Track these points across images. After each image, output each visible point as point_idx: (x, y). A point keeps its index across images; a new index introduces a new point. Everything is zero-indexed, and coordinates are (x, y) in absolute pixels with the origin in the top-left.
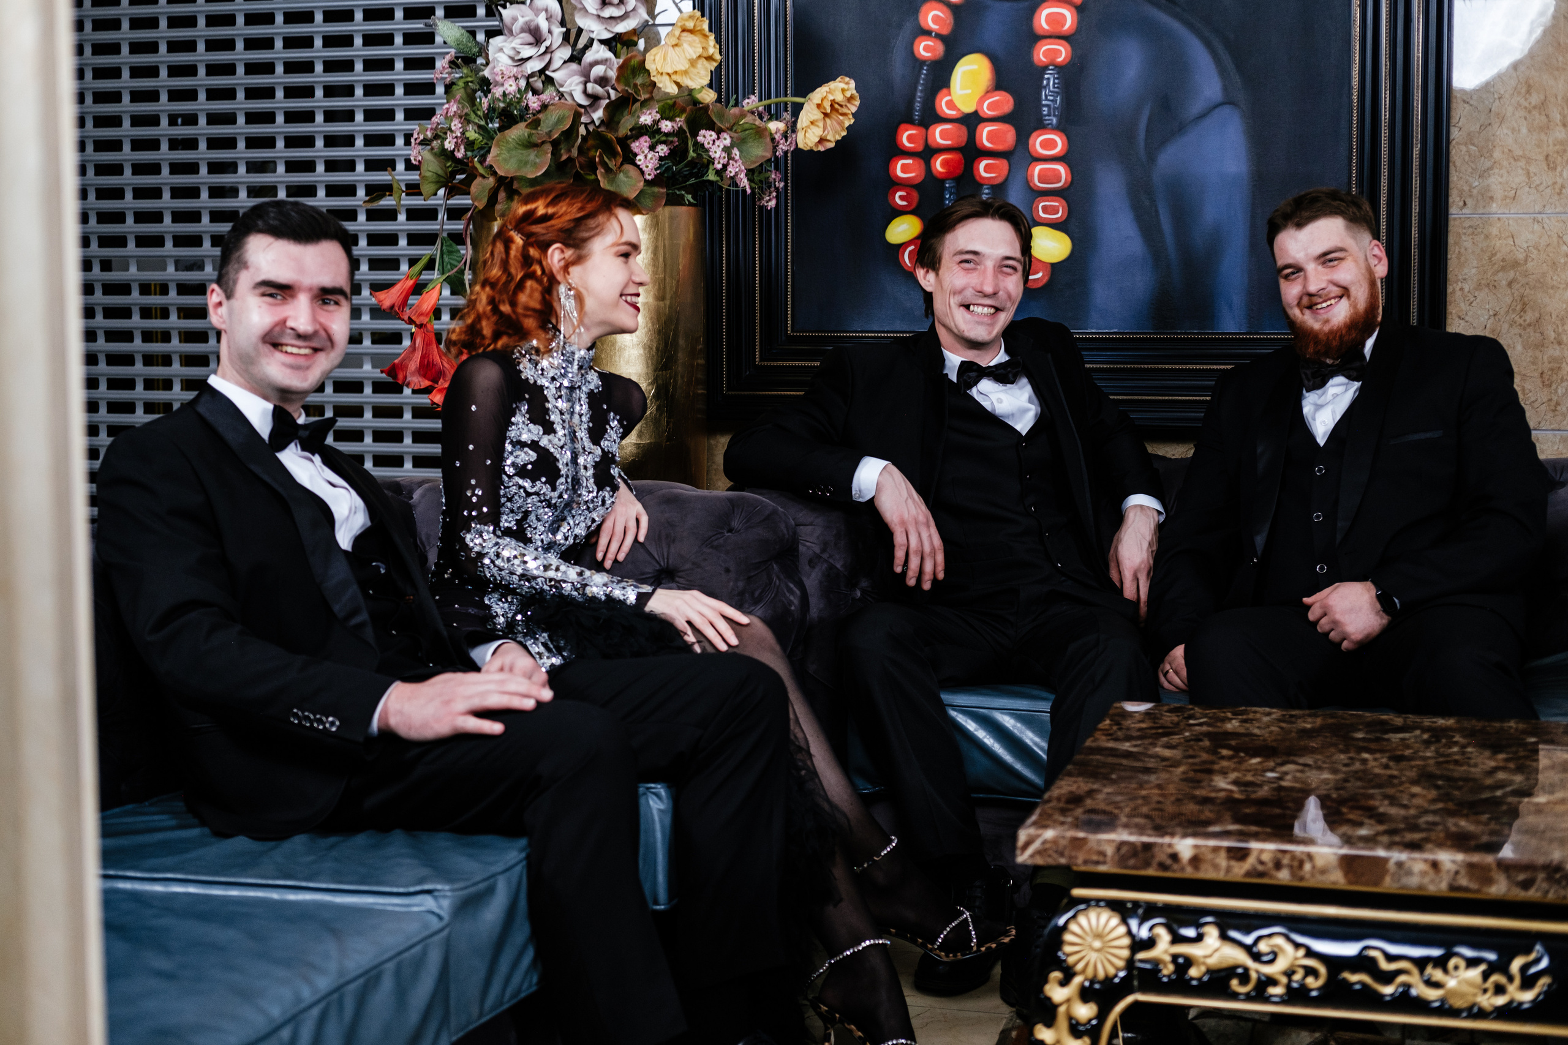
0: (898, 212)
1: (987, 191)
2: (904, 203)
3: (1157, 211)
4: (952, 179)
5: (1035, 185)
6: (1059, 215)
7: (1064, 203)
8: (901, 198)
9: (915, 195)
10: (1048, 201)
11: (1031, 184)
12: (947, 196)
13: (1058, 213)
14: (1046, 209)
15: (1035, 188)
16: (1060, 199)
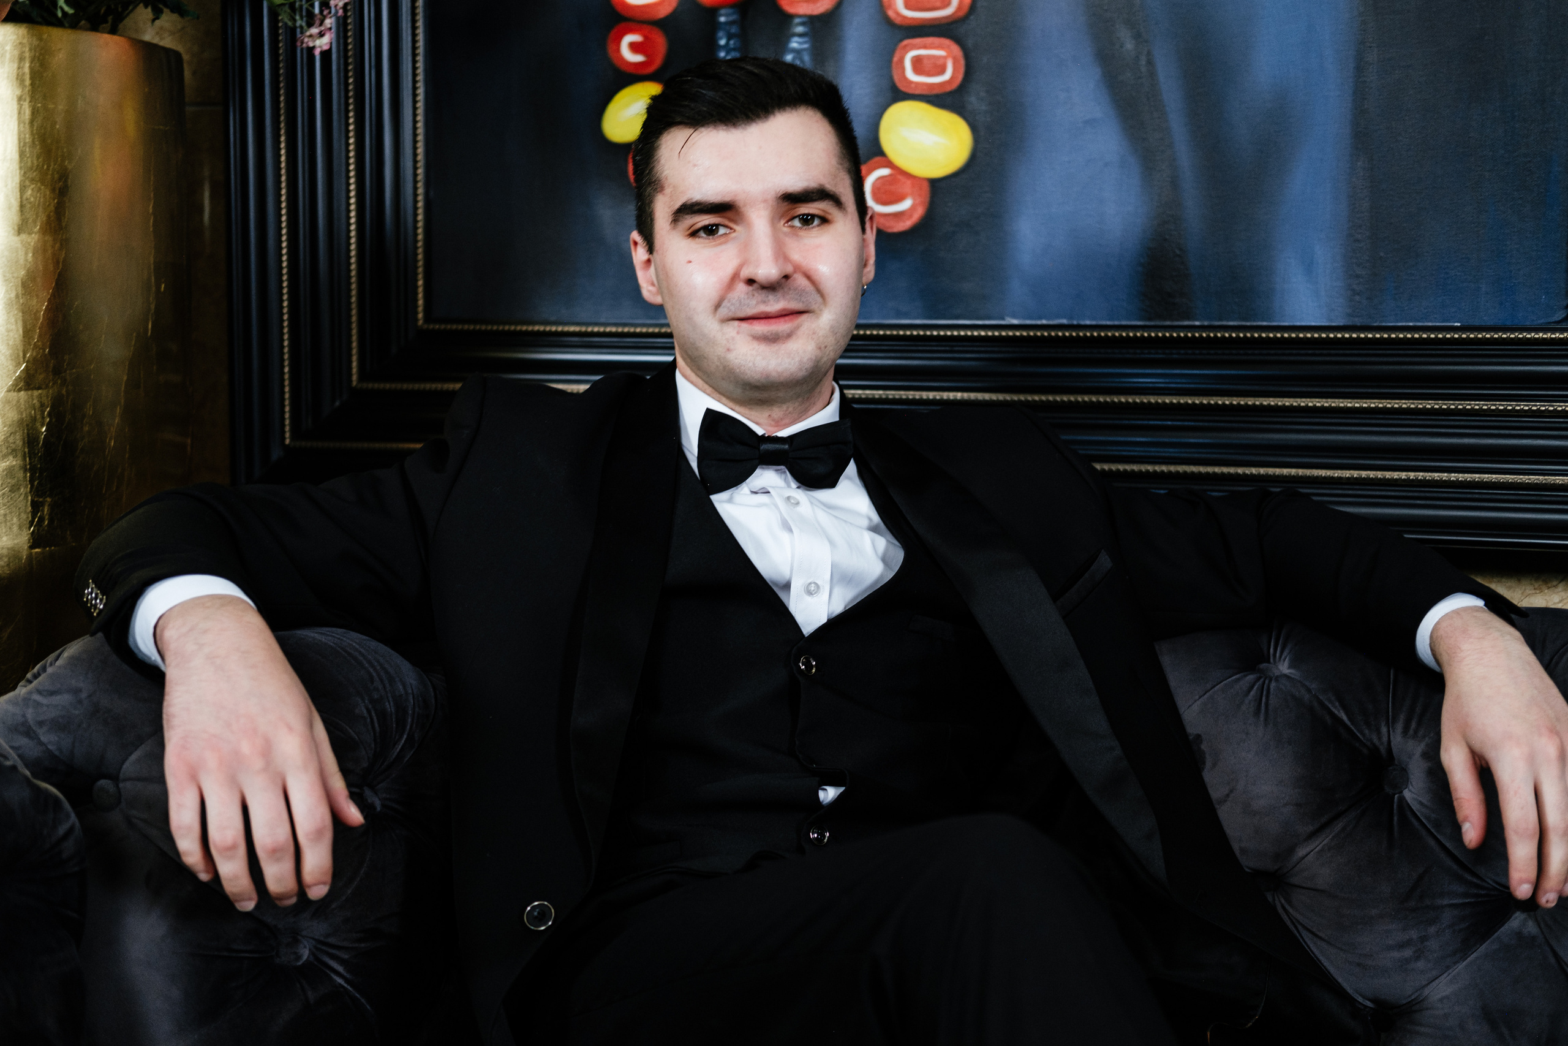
0: (628, 77)
1: (800, 29)
2: (638, 58)
3: (1150, 63)
4: (732, 6)
5: (898, 14)
6: (947, 76)
7: (956, 50)
8: (634, 47)
9: (661, 44)
10: (925, 47)
11: (891, 13)
12: (723, 42)
13: (942, 70)
14: (919, 65)
15: (898, 21)
16: (947, 42)
